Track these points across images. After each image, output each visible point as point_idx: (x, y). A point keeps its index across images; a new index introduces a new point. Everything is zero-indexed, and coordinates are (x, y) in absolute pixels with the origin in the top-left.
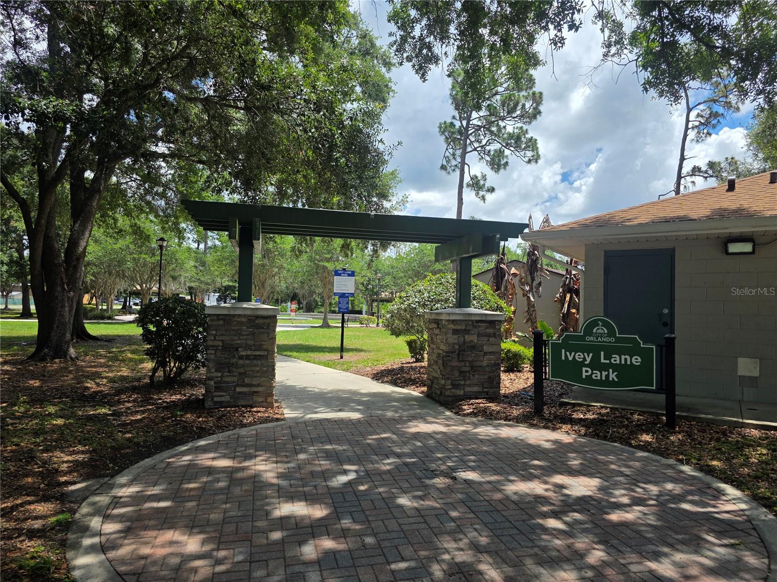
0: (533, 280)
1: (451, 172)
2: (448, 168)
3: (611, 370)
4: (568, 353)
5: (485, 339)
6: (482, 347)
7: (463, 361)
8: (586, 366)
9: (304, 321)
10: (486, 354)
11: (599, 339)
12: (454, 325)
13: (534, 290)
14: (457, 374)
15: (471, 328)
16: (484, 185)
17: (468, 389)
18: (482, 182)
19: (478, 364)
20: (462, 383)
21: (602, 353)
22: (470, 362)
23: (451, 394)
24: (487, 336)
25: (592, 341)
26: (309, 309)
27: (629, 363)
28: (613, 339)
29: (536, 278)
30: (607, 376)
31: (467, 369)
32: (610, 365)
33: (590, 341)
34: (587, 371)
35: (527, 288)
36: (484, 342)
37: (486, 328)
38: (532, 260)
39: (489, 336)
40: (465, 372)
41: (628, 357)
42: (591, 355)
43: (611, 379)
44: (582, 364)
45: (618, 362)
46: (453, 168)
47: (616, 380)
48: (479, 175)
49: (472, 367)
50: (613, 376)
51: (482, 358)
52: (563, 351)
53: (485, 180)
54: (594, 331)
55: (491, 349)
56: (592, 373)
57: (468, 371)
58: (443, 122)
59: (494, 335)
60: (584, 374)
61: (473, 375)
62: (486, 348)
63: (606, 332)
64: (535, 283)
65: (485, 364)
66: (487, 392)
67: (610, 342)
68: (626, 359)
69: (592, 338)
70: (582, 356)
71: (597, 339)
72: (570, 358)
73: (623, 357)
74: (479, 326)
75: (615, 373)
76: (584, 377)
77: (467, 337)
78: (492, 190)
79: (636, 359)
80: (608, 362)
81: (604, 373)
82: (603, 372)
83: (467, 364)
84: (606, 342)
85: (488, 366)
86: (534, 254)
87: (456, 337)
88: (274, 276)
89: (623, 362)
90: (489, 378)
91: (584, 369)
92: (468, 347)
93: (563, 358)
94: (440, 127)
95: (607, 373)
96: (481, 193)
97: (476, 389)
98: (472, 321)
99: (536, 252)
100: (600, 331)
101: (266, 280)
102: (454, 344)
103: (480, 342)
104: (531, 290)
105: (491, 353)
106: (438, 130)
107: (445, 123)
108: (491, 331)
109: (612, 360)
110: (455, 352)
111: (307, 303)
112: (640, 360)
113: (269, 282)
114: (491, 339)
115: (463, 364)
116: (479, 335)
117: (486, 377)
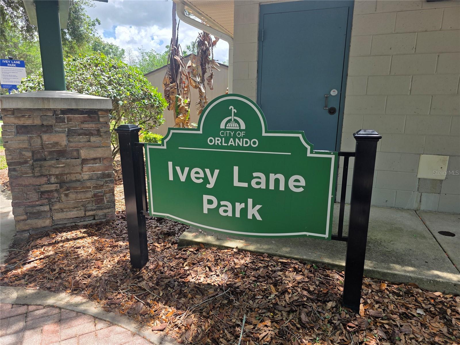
0: (204, 72)
3: (250, 201)
4: (178, 169)
5: (83, 138)
6: (78, 151)
7: (42, 175)
8: (209, 192)
10: (85, 161)
11: (231, 142)
12: (18, 118)
13: (206, 82)
14: (34, 196)
15: (52, 122)
17: (58, 216)
19: (73, 177)
20: (47, 208)
21: (236, 169)
22: (57, 176)
23: (27, 228)
24: (86, 135)
25: (218, 147)
27: (282, 188)
28: (254, 142)
29: (207, 70)
30: (244, 211)
31: (53, 187)
32: (250, 192)
33: (214, 146)
34: (210, 202)
35: (198, 79)
36: (81, 145)
37: (82, 123)
38: (202, 50)
39: (89, 133)
40: (52, 191)
41: (281, 177)
42: (217, 172)
43: (250, 217)
44: (202, 189)
45: (263, 186)
47: (259, 218)
49: (62, 183)
50: (253, 212)
51: (79, 169)
52: (170, 164)
54: (222, 126)
55: (93, 154)
56: (219, 206)
57: (56, 190)
59: (98, 133)
60: (206, 207)
61: (67, 195)
62: (84, 154)
63: (243, 127)
64: (207, 75)
65: (86, 177)
66: (94, 216)
67: (250, 148)
68: (277, 181)
69: (217, 141)
70: (202, 175)
71: (227, 141)
72: (183, 178)
73: (272, 177)
74: (69, 120)
75: (258, 207)
76: (205, 211)
77: (45, 137)
79: (297, 181)
80: (245, 185)
81: (239, 206)
82: (237, 204)
83: (53, 179)
84: (243, 148)
85: (91, 179)
86: (204, 44)
87: (24, 137)
89: (272, 187)
90: (95, 195)
91: (206, 198)
92: (51, 153)
93: (171, 178)
95: (243, 205)
97: (73, 214)
98: (54, 111)
99: (206, 42)
100: (233, 126)
102: (22, 149)
103: (72, 144)
104: (203, 81)
105: (95, 159)
108: (90, 126)
109: (253, 182)
110: (26, 162)
112: (303, 183)
114: (93, 139)
115: (44, 180)
116: (70, 133)
117: (89, 195)
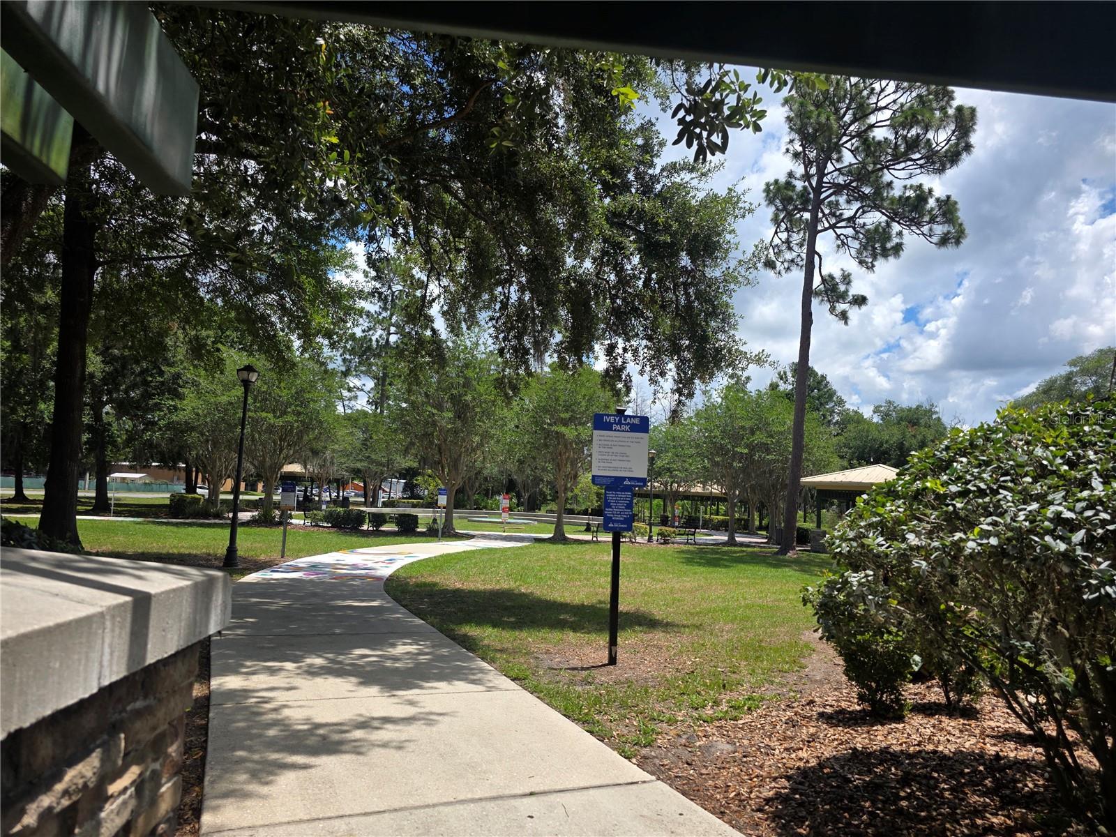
1: (783, 272)
2: (778, 264)
9: (523, 527)
16: (846, 291)
18: (842, 288)
26: (532, 505)
46: (786, 265)
48: (837, 275)
53: (849, 283)
58: (772, 181)
78: (860, 301)
88: (474, 450)
94: (767, 190)
96: (841, 307)
101: (460, 455)
106: (764, 195)
107: (776, 182)
111: (529, 497)
113: (464, 459)
